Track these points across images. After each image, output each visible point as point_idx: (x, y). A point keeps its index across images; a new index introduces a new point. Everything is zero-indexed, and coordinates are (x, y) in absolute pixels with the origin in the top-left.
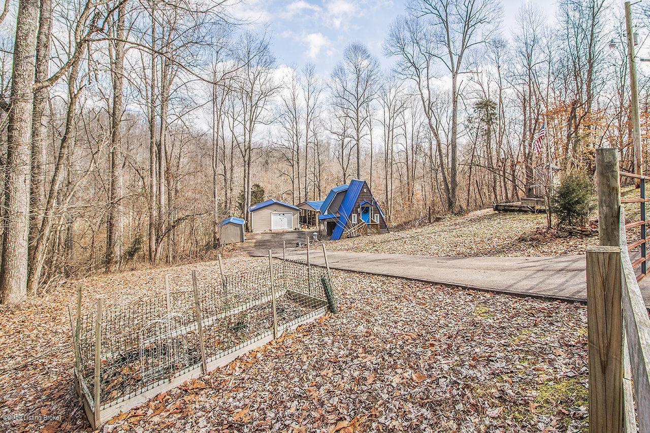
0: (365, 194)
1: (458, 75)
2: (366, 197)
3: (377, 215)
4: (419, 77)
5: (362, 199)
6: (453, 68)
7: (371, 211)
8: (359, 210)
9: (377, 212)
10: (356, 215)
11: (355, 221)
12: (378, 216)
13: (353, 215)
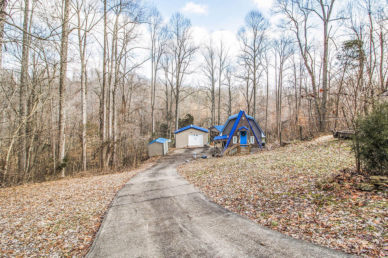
0: (243, 121)
1: (329, 22)
2: (244, 123)
3: (252, 137)
4: (297, 28)
5: (240, 125)
6: (324, 16)
7: (248, 134)
8: (238, 133)
9: (253, 135)
10: (236, 137)
11: (235, 142)
12: (254, 138)
13: (234, 137)
